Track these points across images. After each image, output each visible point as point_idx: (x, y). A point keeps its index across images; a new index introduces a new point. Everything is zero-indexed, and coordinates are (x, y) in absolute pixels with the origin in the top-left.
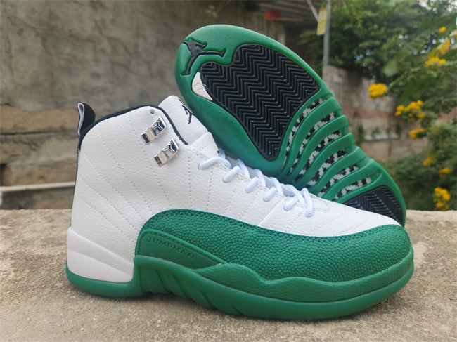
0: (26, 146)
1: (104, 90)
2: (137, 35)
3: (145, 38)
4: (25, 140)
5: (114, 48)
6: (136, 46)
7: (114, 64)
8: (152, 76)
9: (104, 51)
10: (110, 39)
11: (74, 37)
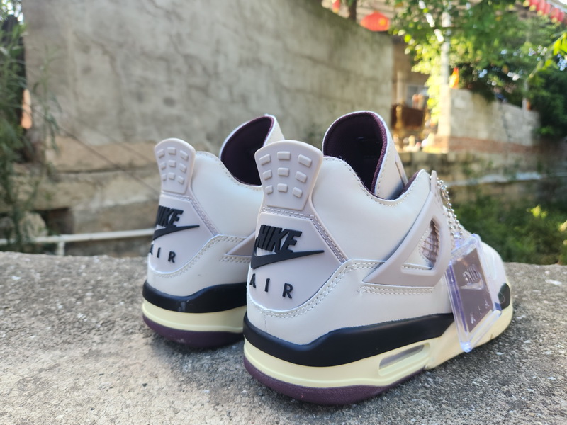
0: (90, 188)
1: (179, 119)
2: (217, 52)
3: (226, 55)
4: (90, 180)
5: (191, 68)
6: (216, 65)
7: (190, 87)
8: (233, 102)
9: (179, 71)
10: (187, 57)
11: (146, 55)
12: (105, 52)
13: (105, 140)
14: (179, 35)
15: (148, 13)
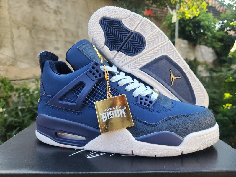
2: (78, 27)
3: (82, 28)
5: (66, 34)
6: (78, 33)
7: (66, 42)
9: (61, 36)
10: (64, 30)
11: (46, 29)
12: (27, 29)
13: (28, 66)
14: (61, 20)
15: (46, 11)
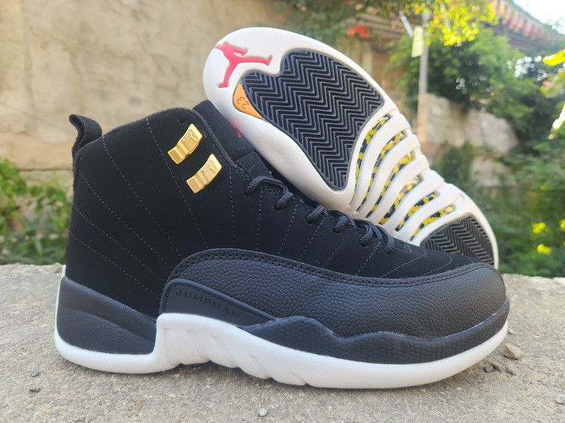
2: (189, 53)
5: (159, 68)
6: (187, 66)
7: (159, 86)
9: (146, 71)
10: (155, 57)
12: (66, 49)
14: (147, 35)
15: (114, 11)
